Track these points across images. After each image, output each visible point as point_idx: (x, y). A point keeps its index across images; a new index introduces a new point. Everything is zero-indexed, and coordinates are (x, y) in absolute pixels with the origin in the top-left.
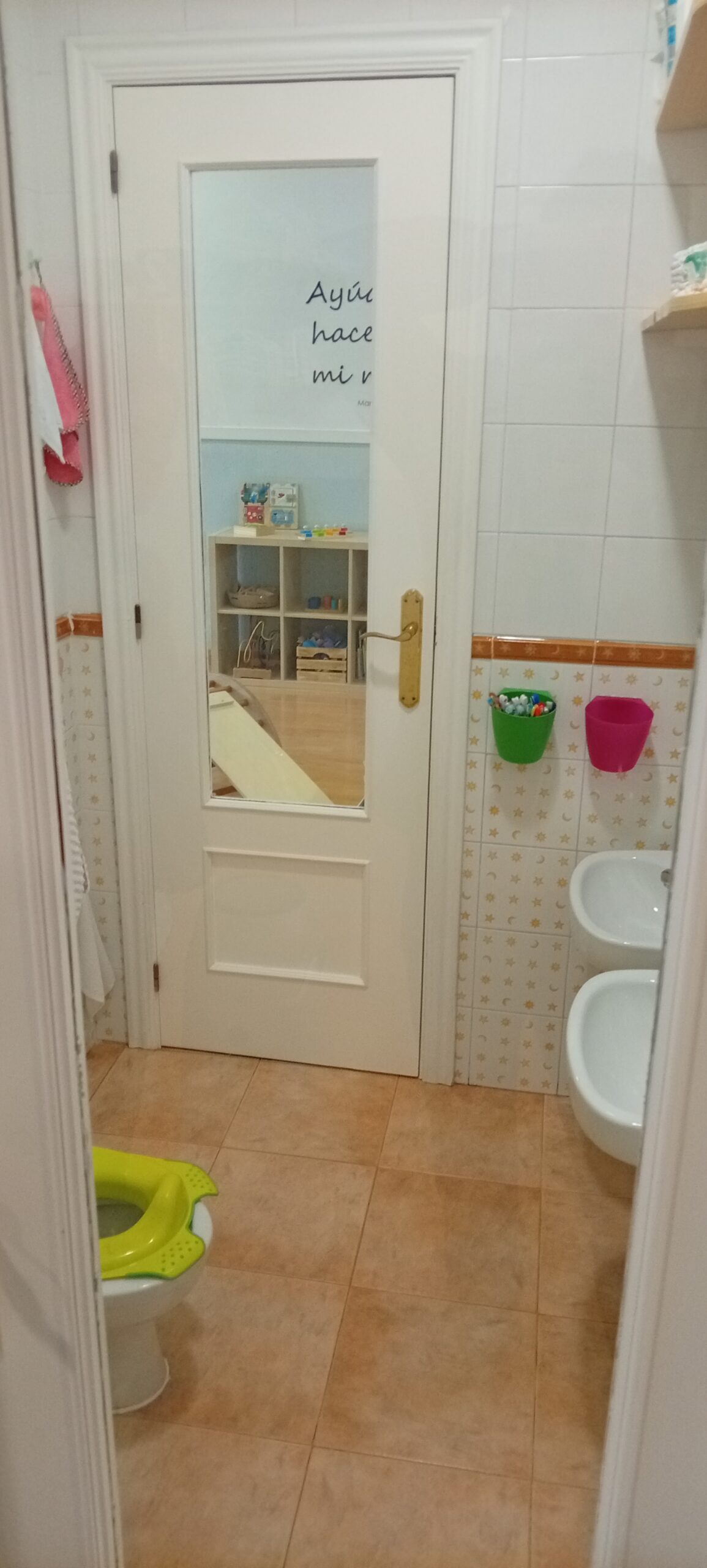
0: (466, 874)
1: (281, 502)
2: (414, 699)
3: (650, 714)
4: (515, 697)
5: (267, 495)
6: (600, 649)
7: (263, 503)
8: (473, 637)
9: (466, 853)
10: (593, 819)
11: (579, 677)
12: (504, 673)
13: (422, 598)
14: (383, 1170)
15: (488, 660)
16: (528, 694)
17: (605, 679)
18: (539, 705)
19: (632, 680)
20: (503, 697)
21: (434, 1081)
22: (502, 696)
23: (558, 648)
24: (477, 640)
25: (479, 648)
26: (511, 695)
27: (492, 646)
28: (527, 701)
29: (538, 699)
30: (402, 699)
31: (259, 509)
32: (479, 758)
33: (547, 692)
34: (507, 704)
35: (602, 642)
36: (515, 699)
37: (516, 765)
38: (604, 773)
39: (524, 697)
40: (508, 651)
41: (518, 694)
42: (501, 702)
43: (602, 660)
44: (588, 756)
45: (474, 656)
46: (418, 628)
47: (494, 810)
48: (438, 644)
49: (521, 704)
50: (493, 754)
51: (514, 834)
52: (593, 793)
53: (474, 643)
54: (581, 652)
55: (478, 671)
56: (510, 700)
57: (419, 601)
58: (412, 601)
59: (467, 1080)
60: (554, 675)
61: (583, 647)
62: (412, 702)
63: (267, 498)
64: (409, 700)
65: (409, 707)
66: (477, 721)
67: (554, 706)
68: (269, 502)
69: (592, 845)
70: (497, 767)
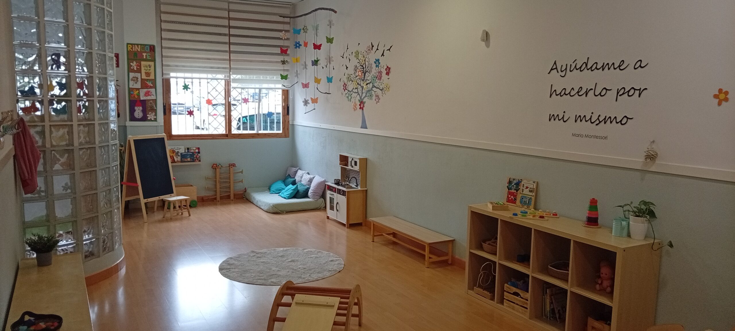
1: (526, 192)
5: (520, 186)
7: (517, 191)
31: (515, 194)
63: (519, 188)
68: (520, 191)
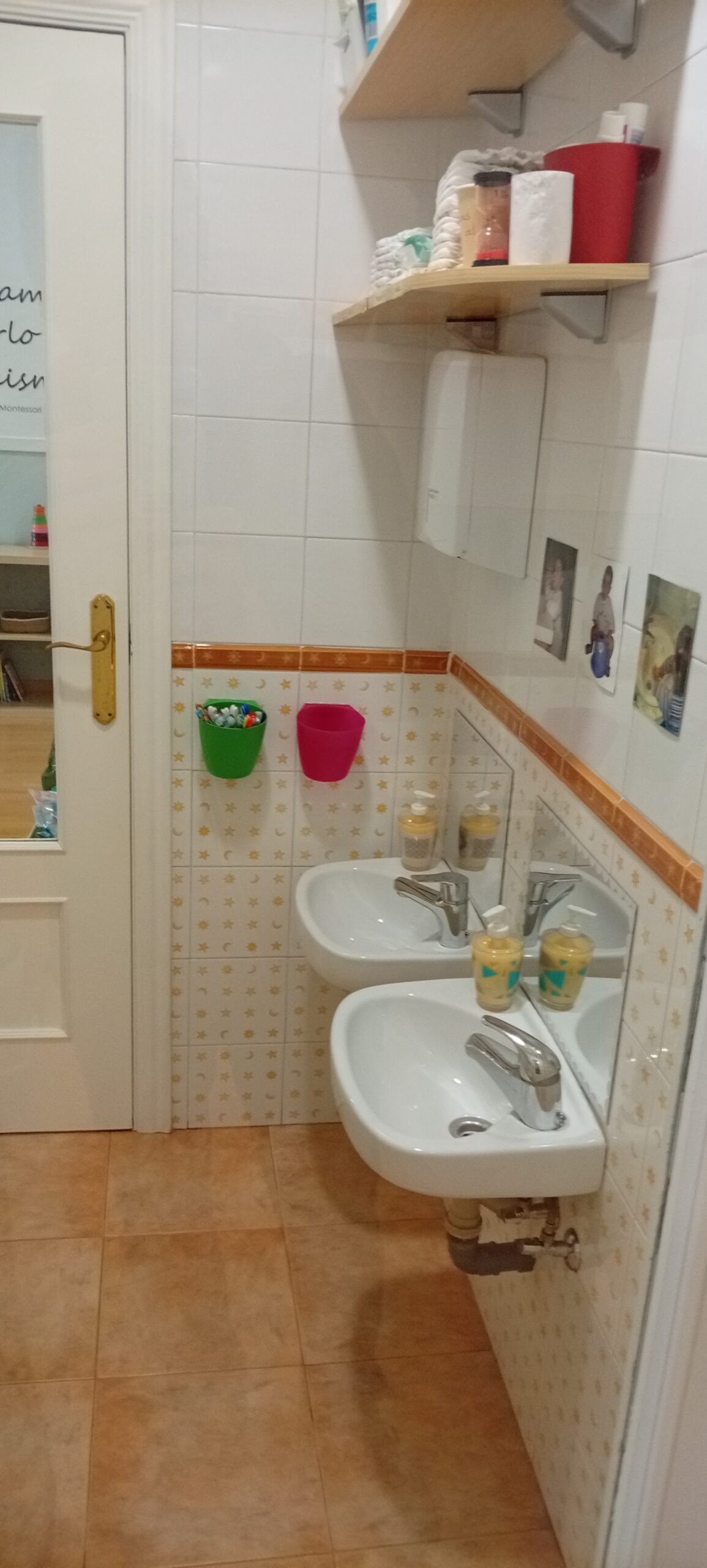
0: (176, 902)
2: (110, 715)
3: (361, 721)
4: (223, 708)
6: (307, 655)
8: (173, 645)
9: (176, 879)
10: (306, 832)
11: (286, 684)
12: (207, 683)
13: (113, 604)
14: (110, 1240)
15: (191, 669)
16: (237, 705)
17: (312, 686)
18: (250, 715)
19: (339, 686)
20: (212, 709)
21: (151, 1131)
22: (210, 708)
23: (263, 655)
24: (177, 648)
25: (180, 656)
26: (220, 706)
27: (194, 655)
28: (237, 712)
29: (248, 709)
30: (97, 715)
32: (185, 776)
33: (254, 702)
34: (217, 715)
35: (308, 647)
36: (225, 710)
37: (225, 780)
38: (315, 782)
39: (234, 708)
40: (210, 660)
41: (228, 705)
42: (210, 713)
43: (309, 667)
44: (299, 767)
45: (175, 665)
46: (111, 637)
47: (204, 831)
48: (134, 655)
49: (231, 715)
50: (201, 771)
51: (226, 854)
52: (306, 805)
53: (174, 652)
54: (287, 658)
55: (179, 682)
56: (219, 712)
57: (110, 607)
58: (103, 607)
59: (186, 1124)
60: (260, 684)
61: (289, 653)
62: (108, 718)
64: (105, 716)
65: (105, 724)
66: (181, 736)
67: (264, 718)
69: (307, 861)
70: (205, 784)
